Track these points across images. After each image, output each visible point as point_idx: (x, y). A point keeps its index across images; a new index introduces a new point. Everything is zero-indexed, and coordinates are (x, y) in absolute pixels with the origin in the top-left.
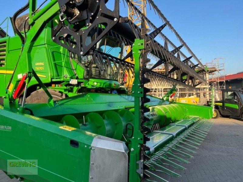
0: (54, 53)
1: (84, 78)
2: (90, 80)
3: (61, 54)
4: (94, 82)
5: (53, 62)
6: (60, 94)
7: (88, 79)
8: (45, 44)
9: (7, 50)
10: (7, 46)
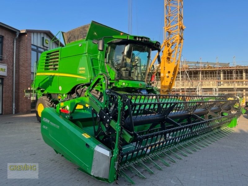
0: (93, 60)
1: (115, 79)
2: (120, 81)
3: (98, 60)
4: (123, 83)
5: (92, 67)
6: (97, 92)
7: (118, 81)
8: (86, 53)
9: (59, 58)
10: (60, 54)
